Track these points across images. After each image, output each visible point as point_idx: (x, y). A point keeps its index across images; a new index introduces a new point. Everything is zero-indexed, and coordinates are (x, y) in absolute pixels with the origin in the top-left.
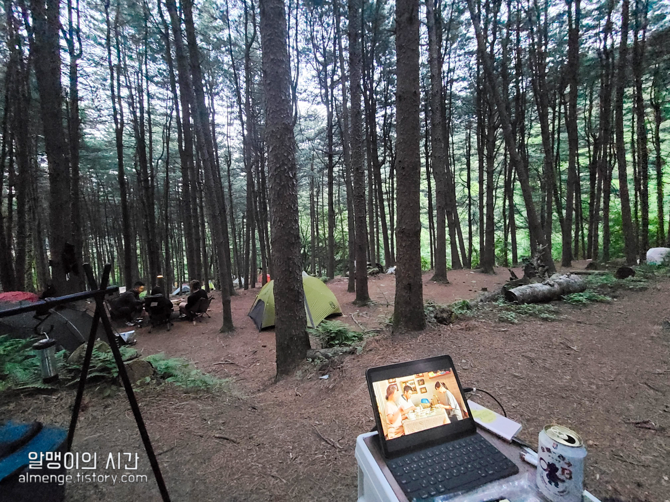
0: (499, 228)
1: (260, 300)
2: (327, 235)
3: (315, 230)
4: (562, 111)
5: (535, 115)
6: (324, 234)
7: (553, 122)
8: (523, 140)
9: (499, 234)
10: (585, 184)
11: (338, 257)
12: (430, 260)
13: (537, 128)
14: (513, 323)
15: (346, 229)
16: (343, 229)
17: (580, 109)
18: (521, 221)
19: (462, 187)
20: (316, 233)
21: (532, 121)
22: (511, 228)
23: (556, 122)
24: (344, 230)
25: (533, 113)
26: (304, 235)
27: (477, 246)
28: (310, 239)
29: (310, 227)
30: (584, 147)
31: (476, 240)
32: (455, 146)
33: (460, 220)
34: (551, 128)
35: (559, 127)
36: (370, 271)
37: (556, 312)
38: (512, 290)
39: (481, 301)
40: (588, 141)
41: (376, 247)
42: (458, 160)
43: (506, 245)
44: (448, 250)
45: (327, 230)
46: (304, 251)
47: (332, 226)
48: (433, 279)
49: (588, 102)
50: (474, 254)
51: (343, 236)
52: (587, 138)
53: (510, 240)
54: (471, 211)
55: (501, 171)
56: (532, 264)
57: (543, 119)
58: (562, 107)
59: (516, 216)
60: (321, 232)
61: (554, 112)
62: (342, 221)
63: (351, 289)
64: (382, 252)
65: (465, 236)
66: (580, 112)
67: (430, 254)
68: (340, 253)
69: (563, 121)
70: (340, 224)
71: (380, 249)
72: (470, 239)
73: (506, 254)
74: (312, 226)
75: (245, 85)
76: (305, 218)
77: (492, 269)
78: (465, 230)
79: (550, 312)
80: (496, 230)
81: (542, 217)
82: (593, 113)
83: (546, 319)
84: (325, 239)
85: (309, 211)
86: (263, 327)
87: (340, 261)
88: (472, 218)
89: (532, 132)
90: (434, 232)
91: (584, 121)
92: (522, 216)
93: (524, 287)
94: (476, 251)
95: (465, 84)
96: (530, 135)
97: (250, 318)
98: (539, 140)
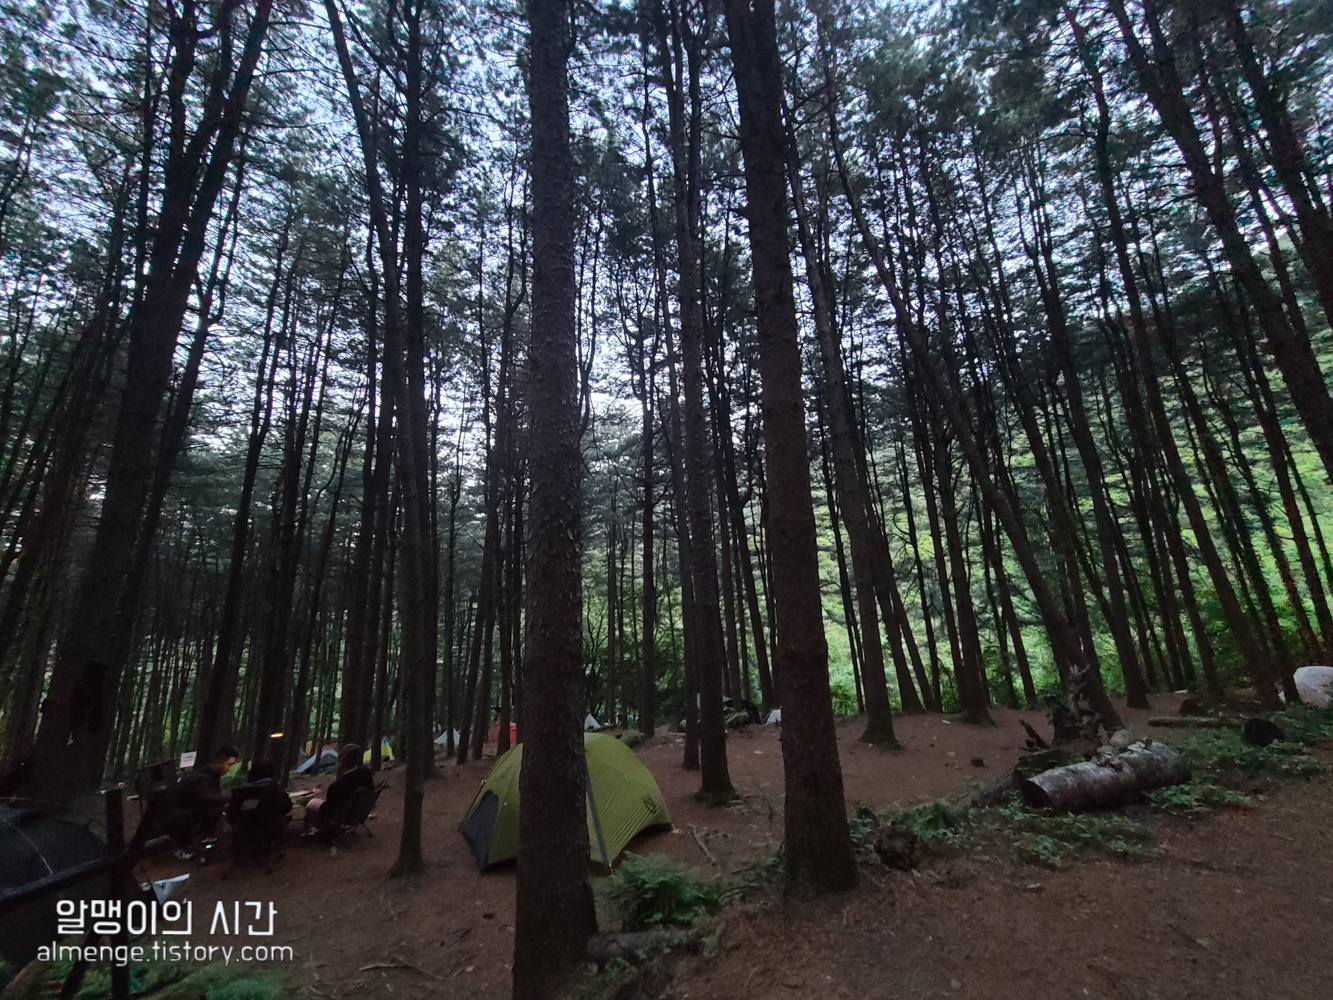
0: (985, 624)
1: (489, 793)
2: (640, 637)
3: (616, 625)
4: (1060, 412)
5: (1013, 419)
6: (635, 634)
7: (1048, 430)
8: (1001, 459)
9: (987, 637)
10: (1133, 538)
11: (662, 684)
12: (854, 692)
13: (1020, 440)
14: (1052, 867)
15: (680, 625)
16: (672, 624)
17: (1089, 410)
18: (1026, 609)
19: (901, 543)
20: (617, 633)
21: (1010, 429)
22: (1010, 624)
23: (1054, 430)
24: (676, 626)
25: (1009, 415)
26: (594, 635)
27: (948, 662)
28: (605, 645)
29: (606, 620)
30: (1113, 472)
31: (944, 647)
32: (879, 469)
33: (905, 607)
34: (1045, 439)
35: (1061, 439)
36: (731, 718)
37: (1142, 838)
38: (1036, 780)
39: (974, 804)
40: (1118, 461)
41: (741, 661)
42: (888, 493)
43: (1005, 657)
44: (890, 669)
45: (640, 626)
46: (593, 670)
47: (651, 619)
48: (865, 739)
49: (1101, 398)
50: (944, 678)
51: (673, 639)
52: (1114, 458)
53: (1011, 649)
54: (926, 588)
55: (970, 514)
56: (1067, 710)
57: (1028, 424)
58: (1059, 406)
59: (1014, 600)
60: (628, 630)
61: (1047, 415)
62: (670, 607)
63: (690, 763)
64: (755, 672)
65: (920, 639)
66: (1091, 413)
67: (853, 677)
68: (668, 676)
69: (1065, 429)
70: (667, 614)
71: (751, 667)
72: (931, 645)
73: (1010, 681)
74: (611, 617)
75: (498, 366)
76: (597, 601)
77: (987, 715)
78: (917, 625)
79: (1129, 837)
80: (981, 627)
81: (1067, 601)
82: (1115, 415)
83: (1124, 857)
84: (636, 644)
85: (605, 588)
86: (491, 861)
87: (667, 693)
88: (928, 604)
89: (1015, 446)
90: (857, 631)
91: (1102, 429)
92: (1027, 599)
93: (1058, 771)
94: (947, 671)
95: (883, 369)
96: (1012, 452)
97: (461, 837)
98: (1029, 459)
